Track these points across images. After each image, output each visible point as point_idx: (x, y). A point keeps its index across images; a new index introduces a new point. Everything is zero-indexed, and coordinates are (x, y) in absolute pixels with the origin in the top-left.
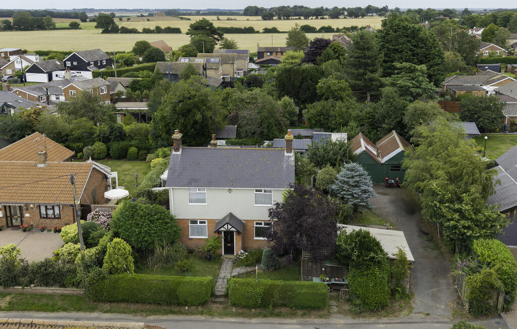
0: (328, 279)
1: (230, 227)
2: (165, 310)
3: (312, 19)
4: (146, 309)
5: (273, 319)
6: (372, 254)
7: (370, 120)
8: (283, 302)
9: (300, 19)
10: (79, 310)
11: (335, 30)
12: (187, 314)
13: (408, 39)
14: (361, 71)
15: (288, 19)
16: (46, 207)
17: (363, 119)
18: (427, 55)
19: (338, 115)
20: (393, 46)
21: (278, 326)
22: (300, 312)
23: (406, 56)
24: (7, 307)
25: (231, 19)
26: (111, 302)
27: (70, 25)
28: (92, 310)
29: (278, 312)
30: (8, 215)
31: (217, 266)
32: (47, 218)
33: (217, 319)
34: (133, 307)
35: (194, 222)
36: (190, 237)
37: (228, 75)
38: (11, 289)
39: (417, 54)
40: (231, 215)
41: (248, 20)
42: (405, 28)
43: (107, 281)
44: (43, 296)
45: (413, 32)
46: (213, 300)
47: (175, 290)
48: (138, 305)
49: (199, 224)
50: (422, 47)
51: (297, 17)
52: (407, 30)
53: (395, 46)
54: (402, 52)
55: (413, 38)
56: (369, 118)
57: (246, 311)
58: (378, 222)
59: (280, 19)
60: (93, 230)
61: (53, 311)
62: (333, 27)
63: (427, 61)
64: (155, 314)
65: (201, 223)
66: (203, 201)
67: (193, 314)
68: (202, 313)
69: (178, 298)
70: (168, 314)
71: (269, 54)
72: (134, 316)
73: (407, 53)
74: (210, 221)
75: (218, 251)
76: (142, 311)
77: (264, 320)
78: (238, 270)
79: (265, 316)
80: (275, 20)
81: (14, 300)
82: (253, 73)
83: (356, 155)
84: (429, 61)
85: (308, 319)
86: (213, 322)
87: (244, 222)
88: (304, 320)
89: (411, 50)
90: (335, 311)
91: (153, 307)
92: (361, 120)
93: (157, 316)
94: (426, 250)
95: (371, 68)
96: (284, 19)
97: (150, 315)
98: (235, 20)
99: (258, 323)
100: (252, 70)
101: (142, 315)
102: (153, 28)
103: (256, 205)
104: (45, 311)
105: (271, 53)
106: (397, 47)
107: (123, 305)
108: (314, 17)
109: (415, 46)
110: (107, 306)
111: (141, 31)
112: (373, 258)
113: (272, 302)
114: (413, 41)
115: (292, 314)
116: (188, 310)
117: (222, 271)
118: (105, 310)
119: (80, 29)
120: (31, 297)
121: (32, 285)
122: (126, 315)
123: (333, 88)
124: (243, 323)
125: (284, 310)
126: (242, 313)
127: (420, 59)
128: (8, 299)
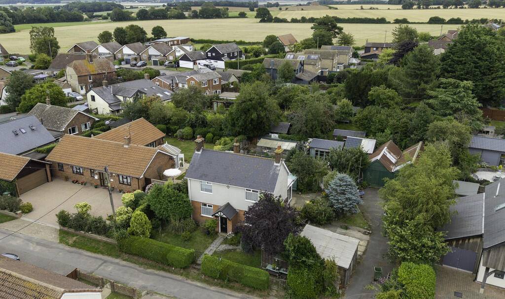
0: (277, 268)
1: (222, 214)
2: (160, 267)
3: (451, 8)
4: (149, 264)
5: (227, 290)
6: (304, 259)
7: (403, 129)
8: (235, 279)
9: (439, 8)
10: (110, 255)
11: (464, 22)
12: (172, 273)
13: (473, 52)
14: (416, 81)
15: (427, 8)
16: (122, 177)
17: (398, 128)
18: (492, 67)
19: (379, 122)
20: (458, 57)
21: (226, 296)
22: (247, 289)
23: (469, 68)
24: (72, 244)
25: (374, 9)
26: (129, 254)
27: (239, 15)
28: (117, 257)
29: (232, 286)
30: (102, 178)
31: (210, 241)
32: (123, 184)
33: (189, 281)
34: (141, 260)
35: (205, 205)
36: (202, 215)
37: (327, 69)
38: (78, 232)
39: (481, 66)
40: (228, 205)
41: (389, 9)
42: (473, 41)
43: (127, 240)
44: (95, 240)
45: (479, 45)
46: (194, 266)
47: (166, 255)
48: (145, 260)
49: (207, 207)
50: (487, 60)
51: (436, 6)
52: (475, 43)
53: (460, 58)
54: (465, 63)
55: (479, 51)
56: (403, 127)
57: (211, 280)
58: (362, 225)
59: (419, 8)
60: (142, 199)
61: (95, 252)
62: (462, 19)
63: (490, 73)
64: (153, 269)
65: (209, 206)
66: (210, 191)
67: (176, 274)
68: (181, 275)
69: (167, 261)
70: (161, 270)
71: (375, 49)
72: (139, 267)
73: (470, 64)
74: (215, 206)
75: (216, 230)
76: (146, 264)
77: (220, 289)
78: (224, 247)
79: (222, 287)
80: (415, 9)
81: (77, 240)
82: (352, 67)
83: (371, 162)
84: (492, 73)
85: (250, 296)
86: (185, 283)
87: (238, 211)
88: (248, 296)
89: (475, 63)
90: (274, 294)
91: (154, 263)
92: (396, 128)
93: (153, 270)
94: (383, 258)
95: (425, 79)
96: (423, 8)
97: (149, 268)
98: (377, 9)
99: (213, 291)
100: (352, 64)
101: (144, 268)
102: (299, 18)
103: (247, 200)
104: (91, 251)
105: (377, 48)
106: (461, 59)
107: (136, 258)
108: (454, 7)
109: (479, 59)
110: (126, 256)
111: (290, 21)
112: (305, 261)
113: (227, 278)
114: (478, 53)
115: (241, 290)
116: (174, 271)
117: (212, 245)
118: (124, 258)
119: (247, 17)
120: (88, 240)
121: (90, 232)
122: (135, 265)
123: (382, 97)
124: (205, 288)
125: (237, 285)
126: (207, 281)
127: (482, 71)
128: (74, 238)
